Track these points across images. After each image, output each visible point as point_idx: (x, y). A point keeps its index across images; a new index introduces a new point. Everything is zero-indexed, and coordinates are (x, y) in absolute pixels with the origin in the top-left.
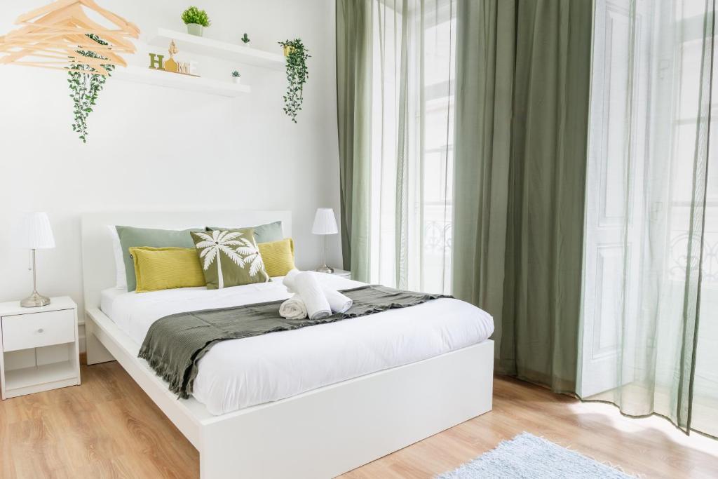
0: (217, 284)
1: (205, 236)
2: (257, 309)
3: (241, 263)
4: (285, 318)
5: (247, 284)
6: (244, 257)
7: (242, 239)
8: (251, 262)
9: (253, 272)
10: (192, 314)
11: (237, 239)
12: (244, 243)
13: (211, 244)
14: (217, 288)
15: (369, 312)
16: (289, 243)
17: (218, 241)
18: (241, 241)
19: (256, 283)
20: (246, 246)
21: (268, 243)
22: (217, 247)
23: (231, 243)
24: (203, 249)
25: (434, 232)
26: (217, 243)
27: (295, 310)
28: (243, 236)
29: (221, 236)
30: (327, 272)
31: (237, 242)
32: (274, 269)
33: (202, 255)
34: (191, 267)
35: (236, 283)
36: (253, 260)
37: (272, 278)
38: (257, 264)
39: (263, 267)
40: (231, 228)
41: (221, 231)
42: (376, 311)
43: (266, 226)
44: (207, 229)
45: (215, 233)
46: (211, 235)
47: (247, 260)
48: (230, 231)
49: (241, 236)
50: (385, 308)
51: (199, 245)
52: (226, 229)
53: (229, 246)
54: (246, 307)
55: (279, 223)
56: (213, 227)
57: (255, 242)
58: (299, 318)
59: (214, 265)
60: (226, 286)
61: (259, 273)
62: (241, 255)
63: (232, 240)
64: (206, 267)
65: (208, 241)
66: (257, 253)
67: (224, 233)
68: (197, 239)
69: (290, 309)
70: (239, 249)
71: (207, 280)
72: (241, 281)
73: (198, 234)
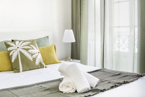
0: (19, 70)
1: (12, 44)
2: (44, 86)
3: (31, 58)
4: (62, 92)
5: (34, 69)
6: (32, 55)
7: (31, 45)
8: (36, 58)
9: (37, 63)
10: (8, 90)
11: (28, 45)
12: (32, 47)
13: (15, 48)
14: (19, 72)
15: (112, 87)
16: (54, 47)
17: (19, 46)
18: (30, 46)
19: (39, 68)
20: (33, 49)
21: (44, 47)
22: (18, 50)
23: (25, 47)
24: (11, 51)
25: (119, 41)
26: (18, 48)
27: (68, 87)
28: (31, 44)
29: (20, 44)
30: (70, 61)
31: (28, 47)
32: (48, 61)
33: (11, 54)
34: (5, 61)
35: (29, 69)
36: (37, 56)
37: (47, 66)
38: (39, 59)
39: (42, 60)
40: (24, 40)
41: (20, 42)
42: (116, 86)
43: (41, 39)
44: (13, 41)
45: (17, 42)
46: (15, 44)
47: (34, 56)
48: (24, 41)
49: (30, 44)
50: (121, 84)
51: (9, 49)
52: (22, 41)
53: (24, 49)
54: (38, 84)
55: (48, 37)
56: (15, 39)
57: (37, 47)
58: (71, 92)
59: (17, 60)
60: (23, 71)
61: (40, 63)
62: (31, 54)
63: (25, 46)
64: (13, 61)
65: (13, 47)
66: (39, 53)
67: (21, 42)
68: (8, 46)
69: (65, 86)
70: (30, 51)
71: (14, 68)
72: (31, 68)
73: (8, 43)
